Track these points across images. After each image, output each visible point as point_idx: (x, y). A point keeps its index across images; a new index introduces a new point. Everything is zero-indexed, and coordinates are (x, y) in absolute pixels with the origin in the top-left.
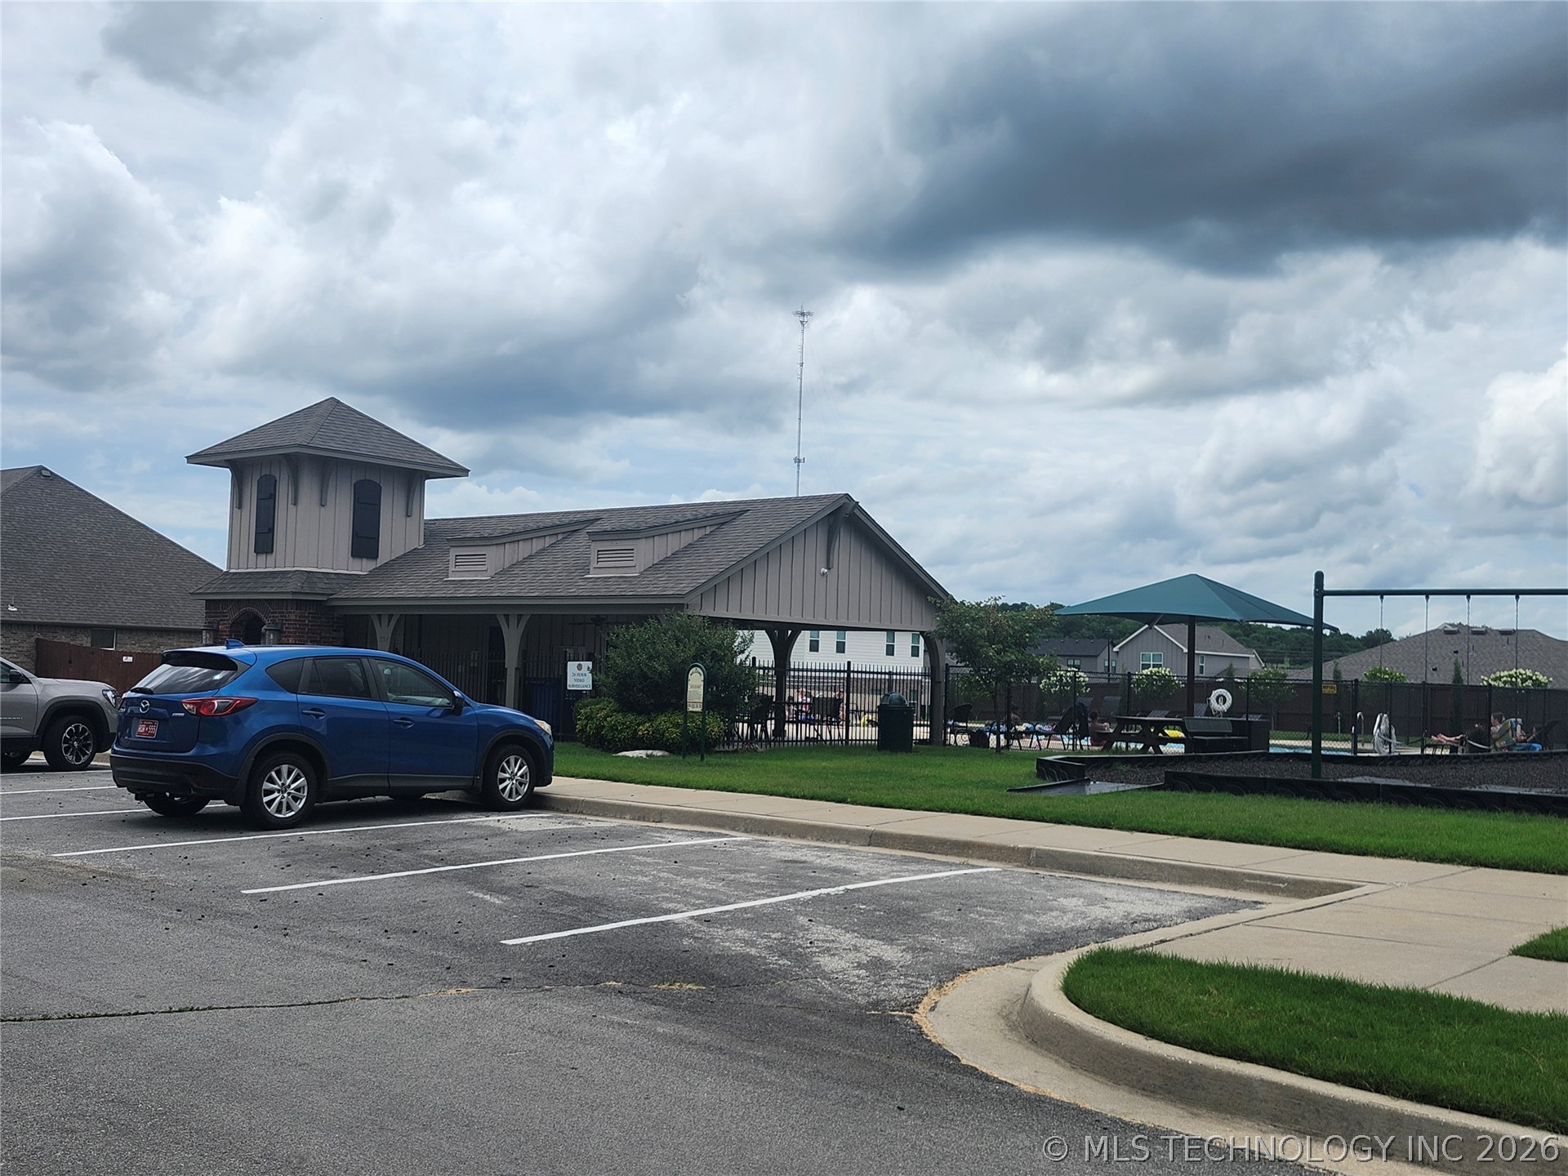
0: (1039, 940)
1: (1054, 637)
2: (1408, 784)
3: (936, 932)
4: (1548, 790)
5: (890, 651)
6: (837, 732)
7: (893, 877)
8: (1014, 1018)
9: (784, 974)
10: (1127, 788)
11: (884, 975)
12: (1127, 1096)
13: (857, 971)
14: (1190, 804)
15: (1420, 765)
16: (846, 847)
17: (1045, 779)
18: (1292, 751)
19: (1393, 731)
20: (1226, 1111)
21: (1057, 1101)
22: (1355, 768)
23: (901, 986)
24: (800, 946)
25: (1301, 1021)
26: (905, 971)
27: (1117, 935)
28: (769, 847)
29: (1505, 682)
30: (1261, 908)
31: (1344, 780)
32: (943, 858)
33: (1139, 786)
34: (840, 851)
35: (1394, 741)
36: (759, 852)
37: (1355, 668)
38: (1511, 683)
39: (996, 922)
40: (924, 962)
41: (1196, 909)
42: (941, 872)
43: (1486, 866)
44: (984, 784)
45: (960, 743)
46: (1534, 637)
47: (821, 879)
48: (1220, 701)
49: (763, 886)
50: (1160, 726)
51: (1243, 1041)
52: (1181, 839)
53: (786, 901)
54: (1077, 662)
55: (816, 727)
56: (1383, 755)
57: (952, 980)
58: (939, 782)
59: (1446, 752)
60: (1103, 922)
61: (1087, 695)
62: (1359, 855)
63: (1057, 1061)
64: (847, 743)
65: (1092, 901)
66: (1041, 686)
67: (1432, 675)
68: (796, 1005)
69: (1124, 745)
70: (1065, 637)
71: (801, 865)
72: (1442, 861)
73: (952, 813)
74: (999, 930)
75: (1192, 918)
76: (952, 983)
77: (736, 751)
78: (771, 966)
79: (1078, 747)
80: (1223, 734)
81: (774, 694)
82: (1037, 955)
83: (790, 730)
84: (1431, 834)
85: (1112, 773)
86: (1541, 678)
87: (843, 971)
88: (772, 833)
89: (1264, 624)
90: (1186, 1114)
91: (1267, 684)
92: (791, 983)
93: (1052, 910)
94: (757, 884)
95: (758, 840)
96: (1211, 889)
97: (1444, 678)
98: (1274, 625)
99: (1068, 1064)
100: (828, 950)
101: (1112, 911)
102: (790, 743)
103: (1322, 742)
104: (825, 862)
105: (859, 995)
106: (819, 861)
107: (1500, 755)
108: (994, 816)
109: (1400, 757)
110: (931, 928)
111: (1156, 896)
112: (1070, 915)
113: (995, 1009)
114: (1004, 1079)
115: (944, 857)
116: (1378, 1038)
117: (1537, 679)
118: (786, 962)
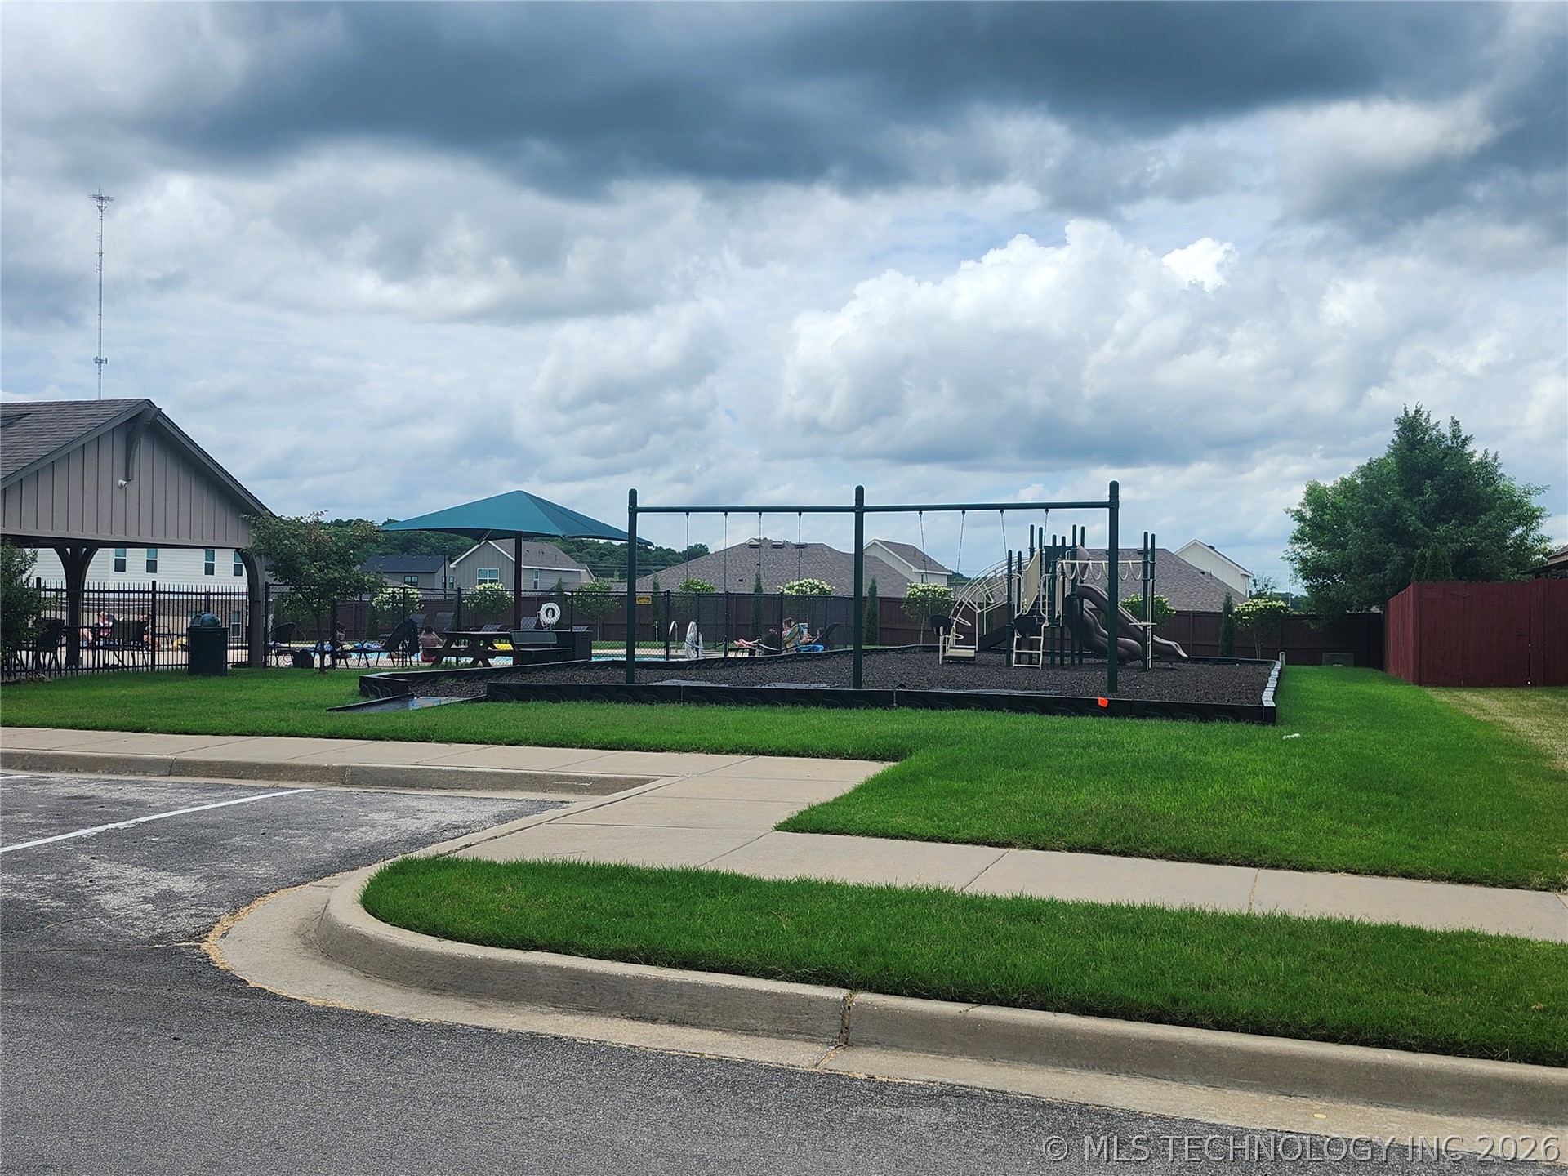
0: (345, 856)
1: (391, 554)
2: (709, 684)
3: (236, 858)
4: (825, 685)
5: (209, 569)
6: (141, 658)
7: (192, 806)
8: (311, 935)
9: (57, 916)
10: (449, 702)
11: (172, 907)
12: (418, 996)
13: (142, 906)
14: (510, 713)
15: (722, 668)
16: (143, 778)
17: (368, 696)
18: (611, 659)
19: (700, 638)
20: (512, 999)
21: (346, 1010)
22: (666, 672)
23: (192, 916)
24: (78, 886)
25: (585, 908)
26: (197, 900)
27: (426, 844)
28: (50, 784)
29: (797, 591)
30: (567, 807)
31: (654, 684)
32: (252, 783)
33: (462, 699)
34: (135, 783)
35: (701, 646)
36: (38, 790)
37: (671, 581)
38: (802, 591)
39: (301, 842)
40: (219, 890)
41: (506, 813)
42: (247, 797)
43: (764, 754)
44: (303, 705)
45: (282, 664)
46: (822, 550)
47: (108, 814)
48: (550, 614)
49: (39, 826)
50: (490, 640)
51: (530, 931)
52: (498, 747)
53: (65, 840)
54: (415, 579)
55: (117, 652)
56: (692, 659)
57: (248, 905)
58: (254, 705)
59: (746, 655)
60: (413, 833)
61: (421, 612)
62: (658, 751)
63: (351, 973)
64: (153, 669)
65: (404, 813)
66: (373, 603)
67: (739, 585)
68: (68, 948)
69: (454, 659)
70: (403, 553)
71: (88, 801)
72: (728, 753)
73: (265, 736)
74: (304, 850)
75: (500, 822)
76: (248, 908)
77: (17, 682)
78: (42, 909)
79: (408, 664)
80: (548, 646)
81: (64, 618)
82: (342, 871)
83: (87, 657)
84: (721, 729)
85: (437, 688)
86: (826, 586)
87: (126, 907)
88: (56, 769)
89: (596, 540)
90: (473, 1007)
91: (594, 597)
92: (64, 925)
93: (362, 826)
94: (32, 824)
95: (39, 777)
96: (522, 793)
97: (748, 589)
98: (605, 541)
99: (362, 974)
100: (111, 887)
101: (423, 821)
102: (85, 671)
103: (636, 650)
104: (116, 795)
105: (142, 930)
106: (109, 795)
107: (790, 656)
108: (310, 736)
109: (704, 661)
110: (231, 855)
111: (468, 804)
112: (381, 829)
113: (291, 929)
114: (294, 997)
115: (253, 781)
116: (651, 915)
117: (823, 588)
118: (60, 903)
